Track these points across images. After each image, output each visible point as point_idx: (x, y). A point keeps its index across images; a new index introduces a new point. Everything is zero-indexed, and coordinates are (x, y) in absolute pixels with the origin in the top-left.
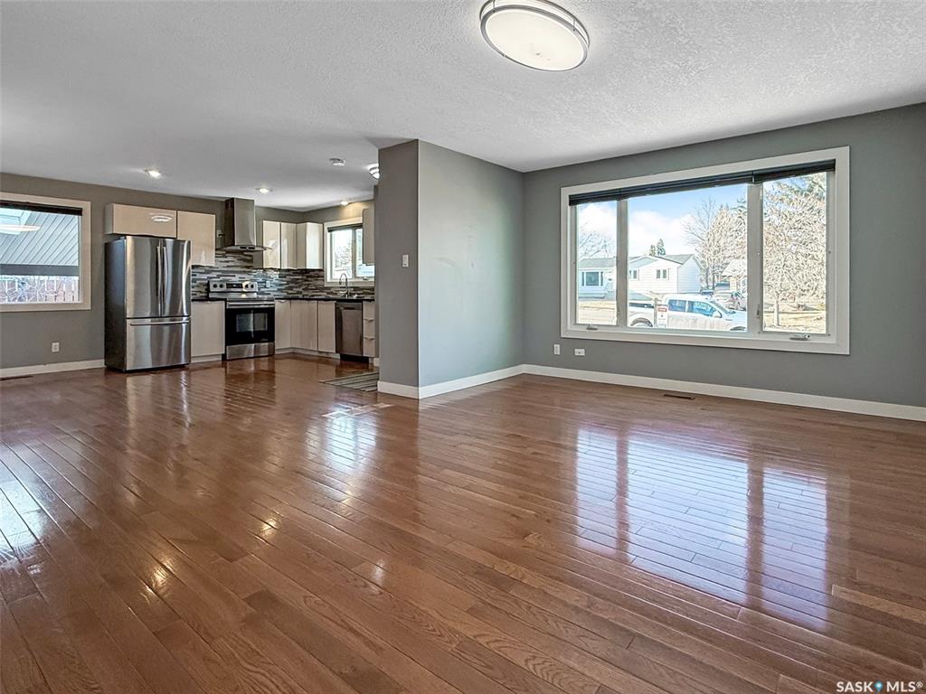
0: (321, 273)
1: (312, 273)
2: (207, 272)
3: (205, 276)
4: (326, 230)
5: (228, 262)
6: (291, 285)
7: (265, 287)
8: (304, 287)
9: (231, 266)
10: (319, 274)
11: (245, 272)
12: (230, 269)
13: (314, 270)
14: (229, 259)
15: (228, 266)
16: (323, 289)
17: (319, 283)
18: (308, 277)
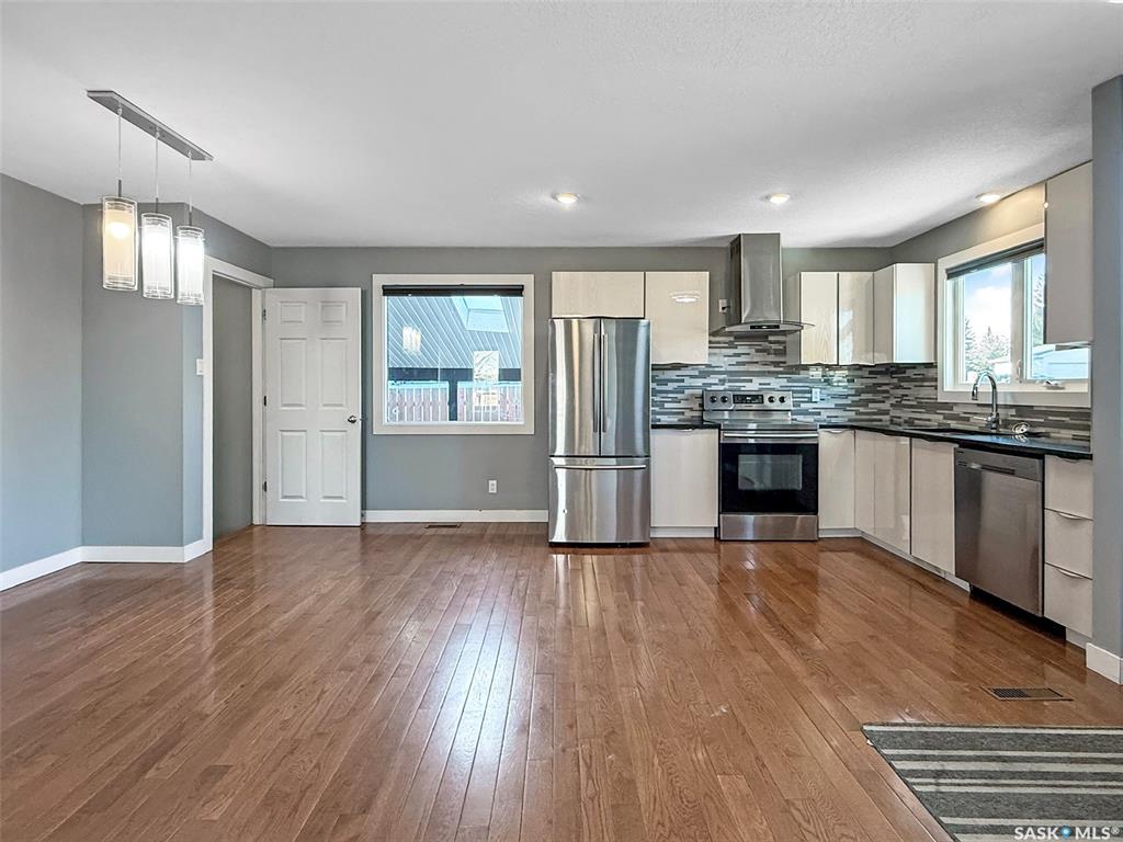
0: (930, 373)
1: (910, 373)
2: (703, 375)
3: (699, 382)
4: (942, 274)
5: (739, 355)
6: (864, 396)
7: (810, 401)
8: (893, 401)
9: (743, 364)
10: (925, 373)
11: (770, 373)
12: (742, 368)
13: (914, 366)
14: (739, 350)
15: (738, 364)
16: (935, 407)
17: (925, 392)
18: (901, 380)
